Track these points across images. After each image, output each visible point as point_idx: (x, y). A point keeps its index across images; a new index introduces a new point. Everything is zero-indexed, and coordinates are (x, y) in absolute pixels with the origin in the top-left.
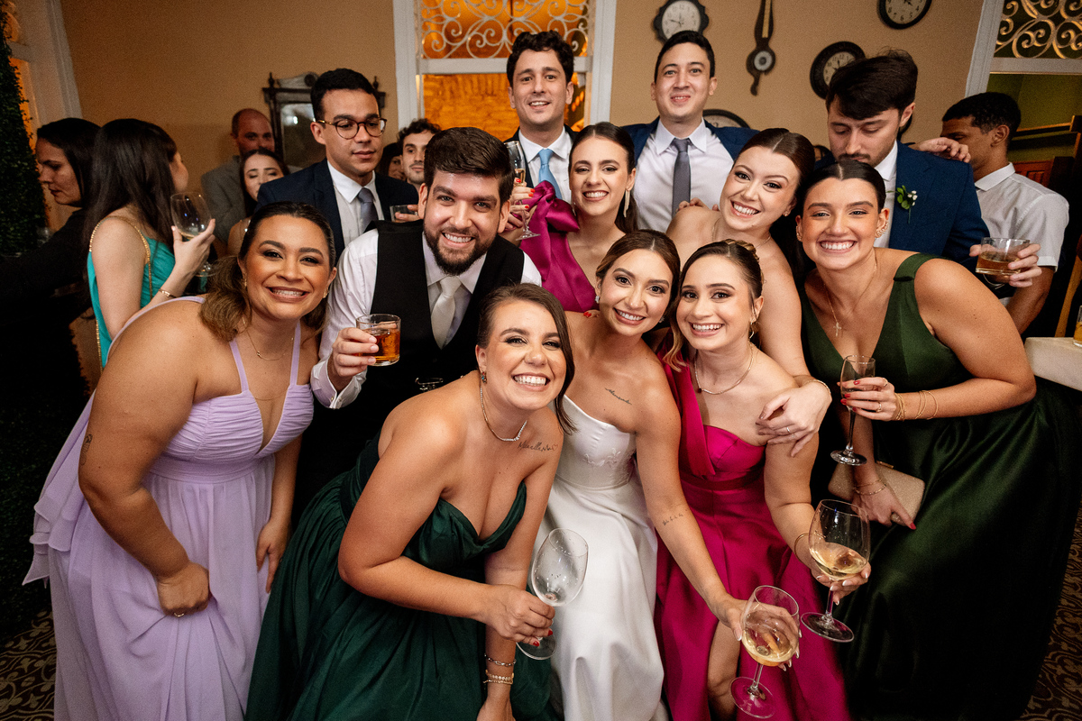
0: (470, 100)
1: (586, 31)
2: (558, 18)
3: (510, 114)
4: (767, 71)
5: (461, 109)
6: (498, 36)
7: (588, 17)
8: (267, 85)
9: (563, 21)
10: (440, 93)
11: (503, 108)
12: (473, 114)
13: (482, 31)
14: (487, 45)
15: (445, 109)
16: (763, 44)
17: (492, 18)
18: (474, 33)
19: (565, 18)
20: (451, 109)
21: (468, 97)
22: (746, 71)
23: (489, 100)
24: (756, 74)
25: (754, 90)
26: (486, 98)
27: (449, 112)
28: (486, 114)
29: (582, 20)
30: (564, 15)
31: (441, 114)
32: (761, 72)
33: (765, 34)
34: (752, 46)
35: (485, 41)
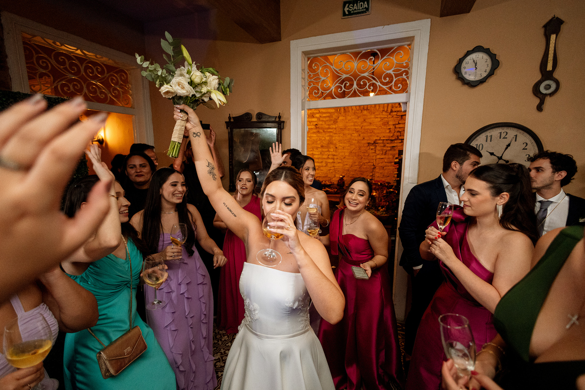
0: (354, 113)
1: (408, 78)
2: (388, 72)
3: (376, 120)
4: (551, 94)
5: (349, 118)
6: (352, 85)
7: (409, 69)
8: (228, 120)
9: (392, 73)
10: (339, 110)
11: (373, 116)
12: (355, 120)
13: (341, 83)
14: (344, 91)
15: (340, 118)
16: (547, 75)
17: (348, 76)
18: (337, 84)
19: (393, 71)
20: (344, 118)
21: (353, 111)
22: (532, 94)
23: (365, 112)
24: (542, 98)
25: (540, 108)
26: (363, 112)
27: (343, 120)
28: (363, 120)
29: (404, 71)
30: (393, 69)
31: (338, 121)
32: (546, 95)
33: (550, 67)
34: (538, 77)
35: (343, 89)
